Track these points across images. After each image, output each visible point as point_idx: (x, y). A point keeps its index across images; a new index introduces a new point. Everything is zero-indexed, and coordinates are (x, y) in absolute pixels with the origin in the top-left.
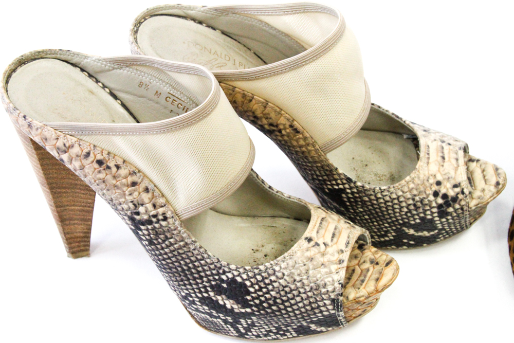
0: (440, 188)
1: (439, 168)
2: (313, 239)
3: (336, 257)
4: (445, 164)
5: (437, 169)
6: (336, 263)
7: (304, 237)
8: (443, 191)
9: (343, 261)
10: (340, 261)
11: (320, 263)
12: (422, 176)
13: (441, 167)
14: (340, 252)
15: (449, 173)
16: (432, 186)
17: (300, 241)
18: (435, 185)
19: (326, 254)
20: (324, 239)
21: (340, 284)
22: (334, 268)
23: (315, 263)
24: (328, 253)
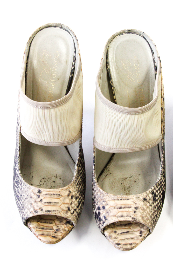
0: (102, 209)
1: (112, 206)
2: (41, 194)
3: (37, 208)
4: (116, 210)
5: (111, 205)
6: (34, 210)
7: (40, 189)
8: (101, 211)
9: (37, 213)
10: (36, 211)
11: (31, 202)
12: (105, 197)
13: (113, 207)
14: (40, 209)
15: (111, 212)
16: (101, 205)
17: (36, 188)
18: (102, 206)
19: (36, 203)
20: (43, 199)
21: (27, 216)
22: (32, 210)
23: (30, 200)
24: (37, 203)
